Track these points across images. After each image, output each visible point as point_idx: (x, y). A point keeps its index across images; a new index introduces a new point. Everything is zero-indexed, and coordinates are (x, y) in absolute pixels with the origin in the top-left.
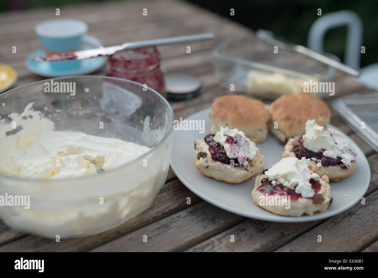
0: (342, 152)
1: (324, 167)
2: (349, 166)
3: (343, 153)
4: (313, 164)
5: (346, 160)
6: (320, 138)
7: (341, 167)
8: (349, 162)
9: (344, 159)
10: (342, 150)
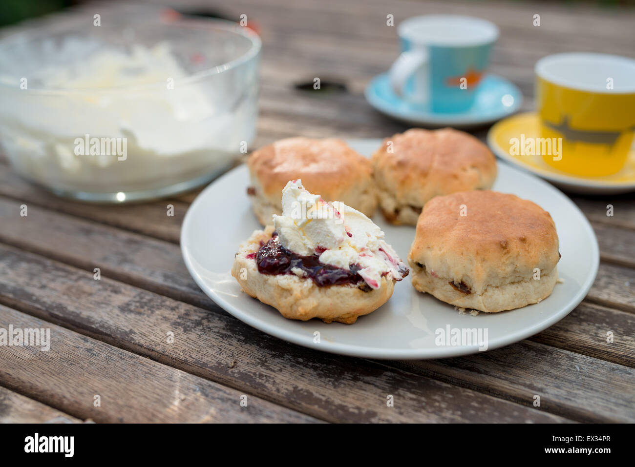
0: (362, 253)
1: (320, 290)
2: (376, 285)
3: (364, 255)
4: (295, 282)
5: (369, 270)
6: (311, 223)
7: (359, 288)
8: (376, 275)
9: (366, 269)
10: (362, 249)
